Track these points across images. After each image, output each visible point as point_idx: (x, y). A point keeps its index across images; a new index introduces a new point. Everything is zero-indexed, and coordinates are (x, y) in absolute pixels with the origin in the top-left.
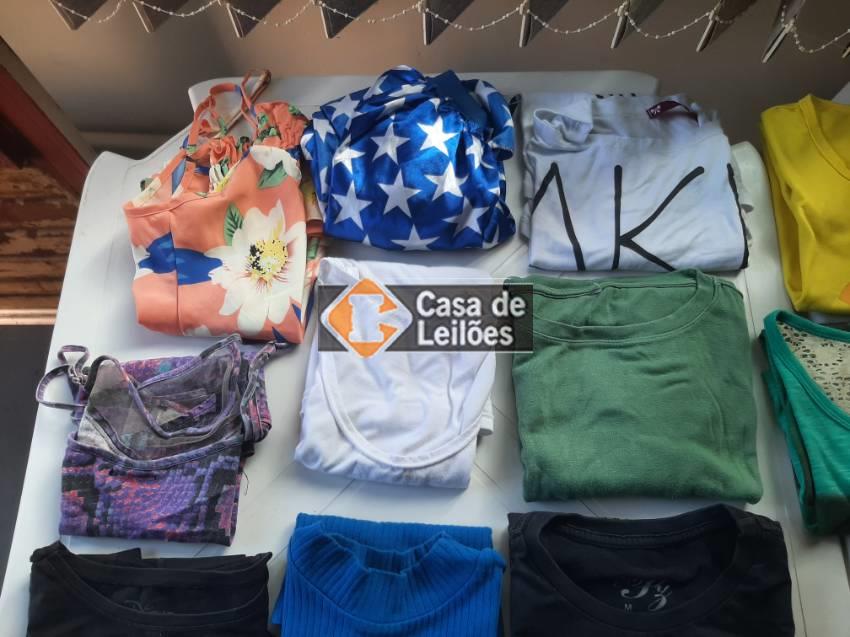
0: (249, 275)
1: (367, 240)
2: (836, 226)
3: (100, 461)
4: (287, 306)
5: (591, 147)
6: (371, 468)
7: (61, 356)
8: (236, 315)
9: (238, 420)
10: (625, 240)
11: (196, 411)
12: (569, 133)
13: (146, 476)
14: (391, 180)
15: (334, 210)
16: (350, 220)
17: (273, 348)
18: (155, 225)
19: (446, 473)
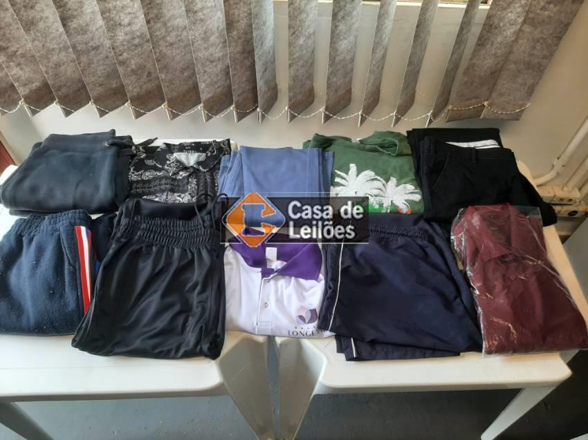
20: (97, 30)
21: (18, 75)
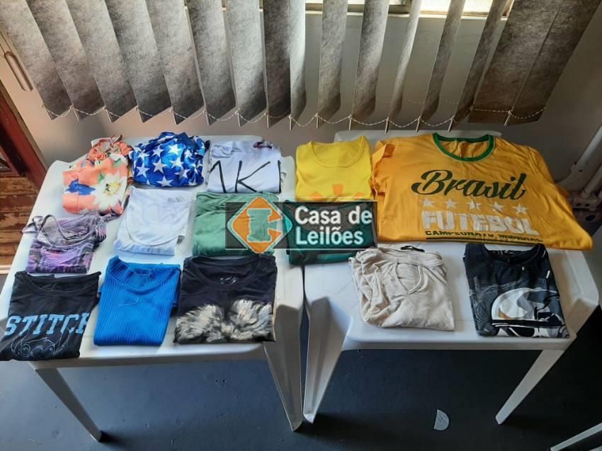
0: (104, 192)
1: (148, 182)
2: (311, 177)
3: (44, 247)
4: (117, 200)
5: (232, 156)
6: (139, 246)
7: (33, 220)
8: (98, 205)
9: (94, 233)
10: (239, 182)
11: (80, 233)
12: (224, 151)
13: (59, 251)
14: (157, 162)
15: (136, 171)
16: (142, 175)
17: (110, 215)
18: (73, 176)
19: (166, 247)
20: (144, 40)
21: (70, 82)
